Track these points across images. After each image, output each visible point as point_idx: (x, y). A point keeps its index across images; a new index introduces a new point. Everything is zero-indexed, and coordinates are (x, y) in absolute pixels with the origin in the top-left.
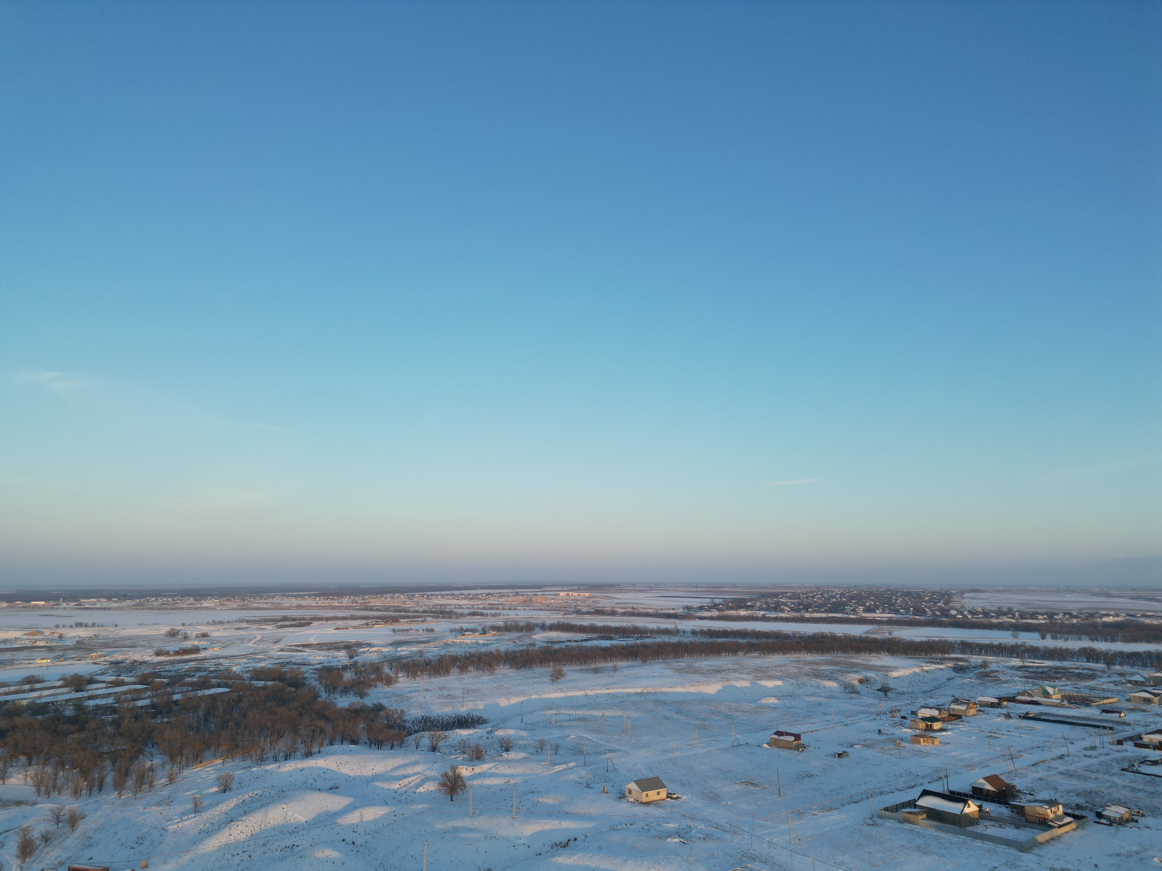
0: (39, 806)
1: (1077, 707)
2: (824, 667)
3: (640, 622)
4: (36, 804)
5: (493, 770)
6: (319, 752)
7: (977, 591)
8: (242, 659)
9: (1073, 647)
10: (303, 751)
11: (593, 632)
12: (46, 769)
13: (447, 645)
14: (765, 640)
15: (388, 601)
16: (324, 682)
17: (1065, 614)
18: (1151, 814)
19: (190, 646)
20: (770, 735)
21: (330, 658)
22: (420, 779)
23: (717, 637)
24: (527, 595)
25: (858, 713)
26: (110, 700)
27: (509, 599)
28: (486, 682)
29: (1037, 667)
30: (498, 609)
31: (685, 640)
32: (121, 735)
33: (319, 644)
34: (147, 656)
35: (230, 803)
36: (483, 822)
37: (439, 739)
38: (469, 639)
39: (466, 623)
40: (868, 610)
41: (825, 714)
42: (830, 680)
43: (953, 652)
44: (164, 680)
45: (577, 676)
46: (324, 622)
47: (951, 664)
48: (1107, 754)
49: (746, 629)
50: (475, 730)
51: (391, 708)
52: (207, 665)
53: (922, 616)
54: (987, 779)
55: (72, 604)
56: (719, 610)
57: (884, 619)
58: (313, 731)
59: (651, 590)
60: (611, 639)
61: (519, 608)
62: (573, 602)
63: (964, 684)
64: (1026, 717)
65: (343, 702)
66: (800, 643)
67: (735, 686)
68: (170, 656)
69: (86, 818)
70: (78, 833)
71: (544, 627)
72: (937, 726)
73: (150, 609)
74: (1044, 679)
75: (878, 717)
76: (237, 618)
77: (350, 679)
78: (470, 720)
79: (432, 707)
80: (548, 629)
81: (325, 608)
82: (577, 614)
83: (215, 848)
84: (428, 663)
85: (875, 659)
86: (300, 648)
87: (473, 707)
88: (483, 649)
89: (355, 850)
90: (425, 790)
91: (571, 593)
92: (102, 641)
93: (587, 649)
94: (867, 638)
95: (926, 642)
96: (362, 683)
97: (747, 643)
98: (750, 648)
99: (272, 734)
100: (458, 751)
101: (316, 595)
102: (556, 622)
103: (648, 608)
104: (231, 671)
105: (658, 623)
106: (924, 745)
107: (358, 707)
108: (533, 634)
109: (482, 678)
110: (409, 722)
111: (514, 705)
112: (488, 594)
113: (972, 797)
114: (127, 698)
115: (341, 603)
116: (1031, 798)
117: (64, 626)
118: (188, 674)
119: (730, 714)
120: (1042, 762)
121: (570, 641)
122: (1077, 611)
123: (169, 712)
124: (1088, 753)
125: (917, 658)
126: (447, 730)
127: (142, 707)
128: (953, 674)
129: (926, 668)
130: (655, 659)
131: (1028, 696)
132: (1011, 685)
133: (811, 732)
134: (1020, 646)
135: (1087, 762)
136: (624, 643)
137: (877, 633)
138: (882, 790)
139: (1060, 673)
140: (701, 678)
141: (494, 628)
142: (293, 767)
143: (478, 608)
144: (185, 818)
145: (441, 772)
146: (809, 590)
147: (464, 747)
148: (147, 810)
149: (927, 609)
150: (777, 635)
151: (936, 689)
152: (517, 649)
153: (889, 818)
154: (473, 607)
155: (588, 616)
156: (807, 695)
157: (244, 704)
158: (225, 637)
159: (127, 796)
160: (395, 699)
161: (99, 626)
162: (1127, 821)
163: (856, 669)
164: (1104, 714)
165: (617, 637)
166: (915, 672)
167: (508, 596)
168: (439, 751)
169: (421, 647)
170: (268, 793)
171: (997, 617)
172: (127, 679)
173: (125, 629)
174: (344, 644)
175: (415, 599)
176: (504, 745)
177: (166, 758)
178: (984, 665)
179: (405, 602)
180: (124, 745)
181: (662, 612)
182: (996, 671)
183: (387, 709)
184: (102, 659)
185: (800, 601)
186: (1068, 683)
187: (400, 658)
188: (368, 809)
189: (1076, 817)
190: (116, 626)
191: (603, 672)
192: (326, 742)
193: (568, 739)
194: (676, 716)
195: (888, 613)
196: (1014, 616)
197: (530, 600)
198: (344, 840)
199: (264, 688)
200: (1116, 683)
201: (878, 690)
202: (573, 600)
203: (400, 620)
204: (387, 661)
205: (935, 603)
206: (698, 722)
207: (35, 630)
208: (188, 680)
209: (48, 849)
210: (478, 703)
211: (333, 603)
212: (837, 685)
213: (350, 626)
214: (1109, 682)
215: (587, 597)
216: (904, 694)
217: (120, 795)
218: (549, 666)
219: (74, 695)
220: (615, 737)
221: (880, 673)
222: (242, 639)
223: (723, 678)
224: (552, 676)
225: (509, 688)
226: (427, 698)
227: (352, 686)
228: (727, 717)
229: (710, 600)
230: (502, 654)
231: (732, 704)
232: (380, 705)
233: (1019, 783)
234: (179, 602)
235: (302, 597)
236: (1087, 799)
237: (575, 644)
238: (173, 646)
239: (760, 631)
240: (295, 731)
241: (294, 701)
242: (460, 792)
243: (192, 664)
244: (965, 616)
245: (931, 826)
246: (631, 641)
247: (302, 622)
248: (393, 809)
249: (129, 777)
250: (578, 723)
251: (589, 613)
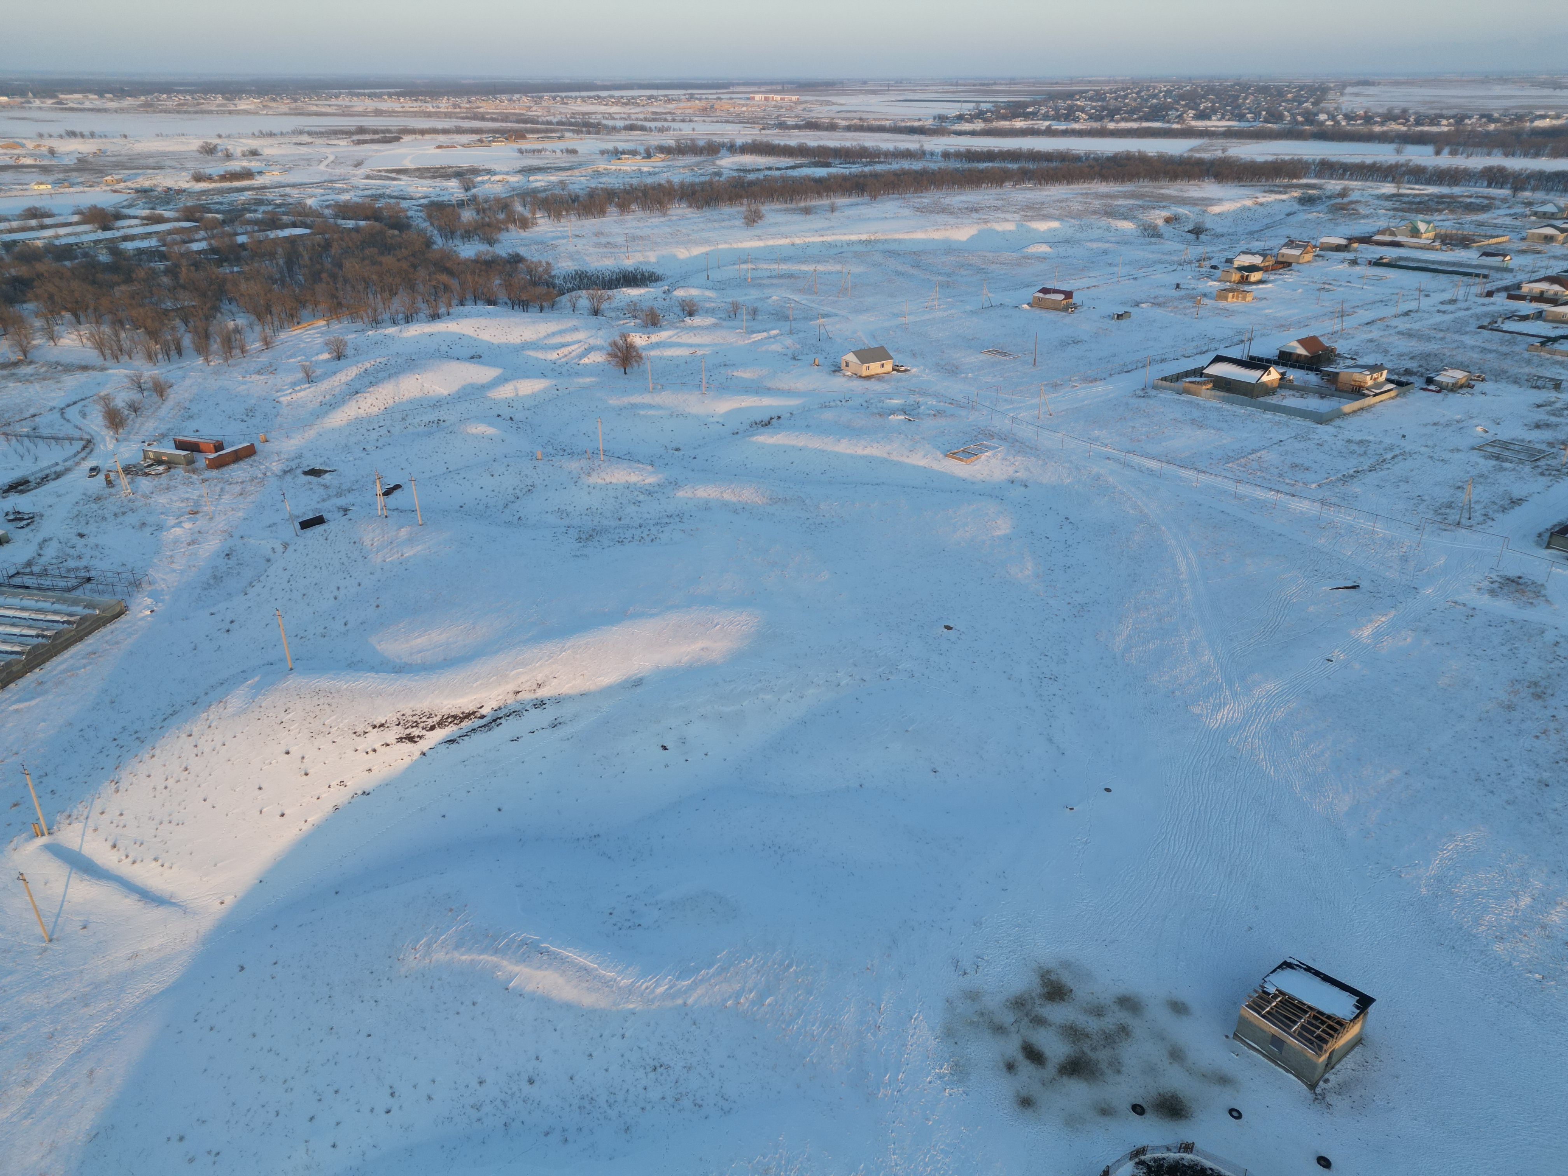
0: (110, 371)
1: (1451, 250)
2: (1120, 202)
3: (870, 141)
4: (106, 369)
5: (674, 339)
6: (448, 314)
7: (1366, 83)
8: (315, 188)
9: (1475, 166)
10: (427, 312)
11: (803, 156)
12: (102, 329)
13: (598, 174)
14: (1045, 164)
15: (503, 105)
16: (436, 223)
17: (1482, 116)
18: (1494, 378)
19: (238, 169)
20: (1033, 293)
21: (438, 189)
22: (582, 349)
23: (978, 161)
24: (706, 99)
25: (1155, 263)
26: (153, 242)
27: (682, 105)
28: (656, 226)
29: (1415, 196)
30: (666, 120)
31: (933, 166)
32: (184, 287)
33: (418, 169)
34: (182, 181)
35: (349, 373)
36: (667, 398)
37: (600, 299)
38: (628, 165)
39: (622, 141)
40: (1202, 116)
41: (1110, 265)
42: (1125, 219)
43: (1305, 176)
44: (218, 216)
45: (781, 218)
46: (419, 137)
47: (1297, 194)
48: (1467, 309)
49: (1020, 149)
50: (647, 289)
51: (534, 259)
52: (270, 196)
53: (1276, 123)
54: (1303, 342)
55: (49, 102)
56: (985, 120)
57: (1220, 129)
58: (435, 287)
59: (888, 90)
60: (828, 165)
61: (696, 119)
62: (775, 109)
63: (1307, 220)
64: (1378, 263)
65: (468, 250)
66: (1093, 167)
67: (993, 230)
68: (215, 182)
69: (175, 387)
70: (170, 403)
71: (733, 149)
72: (1255, 276)
73: (165, 112)
74: (1418, 211)
75: (1180, 268)
76: (293, 128)
77: (471, 219)
78: (639, 277)
79: (587, 258)
80: (738, 151)
81: (415, 114)
82: (781, 128)
83: (344, 422)
84: (575, 199)
85: (1196, 188)
86: (393, 175)
87: (641, 259)
88: (649, 180)
89: (515, 426)
90: (591, 361)
91: (771, 96)
92: (114, 159)
93: (794, 180)
94: (1190, 158)
95: (1272, 163)
96: (489, 225)
97: (1019, 169)
98: (1024, 176)
99: (382, 290)
100: (627, 316)
101: (399, 95)
102: (750, 141)
103: (882, 119)
104: (305, 205)
105: (896, 141)
106: (1232, 302)
107: (488, 257)
108: (718, 158)
109: (650, 220)
110: (559, 278)
111: (696, 257)
112: (650, 97)
113: (1276, 363)
114: (174, 240)
115: (438, 107)
116: (1351, 362)
117: (50, 136)
118: (246, 208)
119: (983, 267)
120: (1380, 320)
121: (770, 169)
122: (1501, 112)
123: (238, 260)
124: (1443, 308)
125: (1252, 186)
126: (610, 288)
127: (199, 252)
128: (1296, 207)
129: (1261, 200)
130: (888, 194)
131: (1390, 235)
132: (1371, 220)
133: (1088, 288)
134: (1402, 165)
135: (1439, 318)
136: (847, 172)
137: (1205, 150)
138: (1164, 357)
139: (1443, 203)
140: (950, 220)
141: (662, 149)
142: (419, 332)
143: (637, 119)
144: (298, 388)
145: (609, 341)
146: (1120, 86)
147: (634, 310)
148: (248, 379)
149: (1286, 113)
150: (1063, 157)
151: (1267, 228)
152: (697, 180)
153: (1166, 388)
154: (629, 118)
155: (796, 132)
156: (1091, 241)
157: (335, 250)
158: (283, 156)
159: (217, 362)
160: (536, 247)
161: (101, 137)
162: (1462, 387)
163: (1164, 204)
164: (1484, 258)
165: (837, 162)
166: (1244, 206)
167: (680, 100)
168: (603, 315)
169: (562, 176)
170: (394, 362)
171: (1382, 124)
172: (167, 214)
173: (139, 141)
174: (454, 169)
175: (544, 104)
176: (687, 308)
177: (253, 317)
178: (1343, 194)
179: (531, 107)
180: (192, 301)
181: (903, 124)
182: (1357, 202)
183: (527, 261)
184: (122, 185)
185: (1105, 104)
186: (1450, 217)
187: (534, 192)
188: (522, 381)
189: (1399, 384)
190: (125, 136)
191: (816, 213)
192: (455, 302)
193: (770, 301)
194: (911, 271)
195: (1229, 120)
196: (1408, 120)
197: (712, 107)
198: (499, 416)
199: (357, 230)
200: (1515, 216)
201: (1189, 231)
202: (775, 107)
203: (528, 136)
204: (517, 195)
205: (1301, 103)
206: (940, 278)
207: (11, 140)
208: (248, 216)
209: (140, 420)
210: (648, 253)
211: (426, 107)
212: (1133, 227)
213: (457, 143)
214: (1507, 215)
215: (795, 103)
216: (1222, 236)
217: (207, 360)
218: (742, 204)
219: (102, 235)
220: (830, 298)
221: (1197, 209)
222: (308, 160)
223: (980, 219)
224: (746, 218)
225: (688, 235)
226: (579, 247)
227: (476, 229)
228: (980, 270)
229: (974, 104)
230: (676, 187)
231: (988, 254)
232: (518, 255)
233: (1341, 346)
234: (203, 101)
235: (379, 96)
236: (1421, 363)
237: (778, 173)
238: (216, 168)
239: (1040, 152)
240: (412, 287)
241: (401, 248)
242: (635, 364)
243: (248, 195)
244: (1337, 123)
245: (1215, 397)
246: (855, 169)
247: (387, 135)
248: (554, 382)
249: (212, 340)
250: (782, 281)
251: (797, 127)
